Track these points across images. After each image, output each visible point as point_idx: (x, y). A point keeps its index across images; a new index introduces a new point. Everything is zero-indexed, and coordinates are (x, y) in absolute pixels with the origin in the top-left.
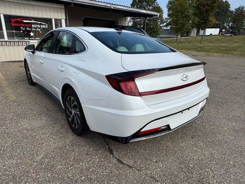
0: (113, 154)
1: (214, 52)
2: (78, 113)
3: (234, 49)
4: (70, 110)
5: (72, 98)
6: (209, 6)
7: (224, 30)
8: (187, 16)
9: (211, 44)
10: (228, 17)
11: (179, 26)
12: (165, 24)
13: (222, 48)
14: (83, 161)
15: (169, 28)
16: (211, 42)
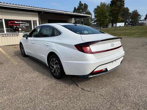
0: (78, 86)
1: (123, 36)
2: (59, 66)
3: (134, 34)
4: (53, 66)
5: (55, 59)
6: (118, 10)
7: (127, 23)
8: (105, 16)
9: (121, 32)
10: (129, 16)
11: (101, 22)
12: (93, 21)
13: (127, 34)
14: (64, 90)
15: (95, 23)
16: (120, 30)
